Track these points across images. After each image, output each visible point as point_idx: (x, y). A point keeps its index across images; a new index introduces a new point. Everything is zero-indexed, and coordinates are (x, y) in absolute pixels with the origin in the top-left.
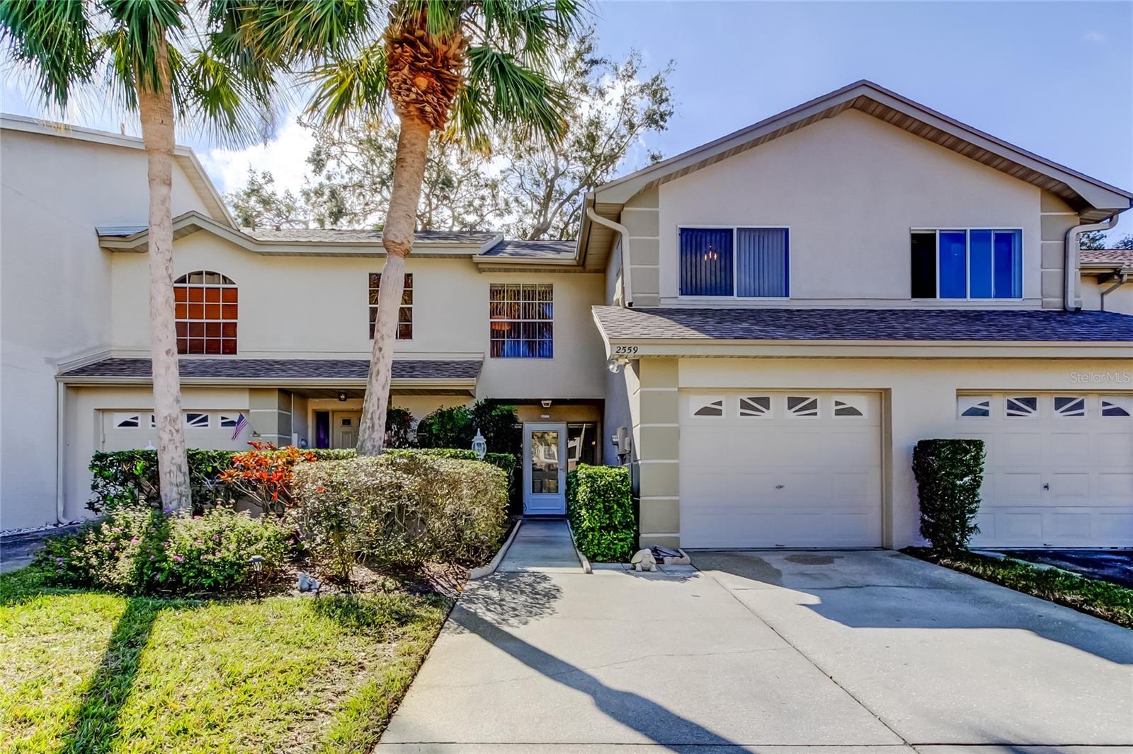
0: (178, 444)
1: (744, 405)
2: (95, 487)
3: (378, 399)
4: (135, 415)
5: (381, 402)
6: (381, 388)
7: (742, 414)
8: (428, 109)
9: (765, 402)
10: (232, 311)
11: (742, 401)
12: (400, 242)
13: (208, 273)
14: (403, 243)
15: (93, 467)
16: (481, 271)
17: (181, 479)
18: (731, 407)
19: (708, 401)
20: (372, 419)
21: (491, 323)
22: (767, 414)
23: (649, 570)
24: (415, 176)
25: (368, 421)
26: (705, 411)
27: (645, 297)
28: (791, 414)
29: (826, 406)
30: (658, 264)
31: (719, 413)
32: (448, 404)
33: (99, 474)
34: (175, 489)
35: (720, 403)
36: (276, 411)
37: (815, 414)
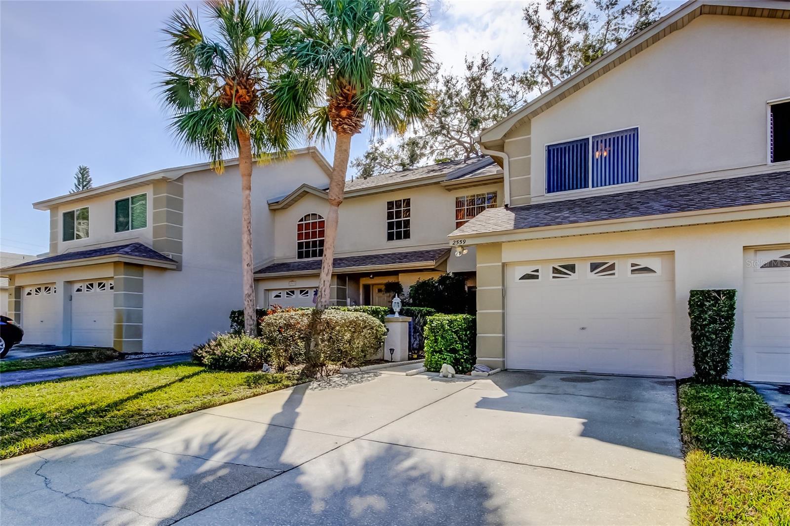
0: (251, 306)
1: (555, 270)
2: (232, 326)
3: (324, 281)
4: (279, 292)
5: (325, 282)
6: (325, 275)
7: (554, 277)
8: (346, 127)
9: (572, 268)
10: (322, 234)
11: (554, 268)
12: (333, 199)
13: (312, 214)
14: (335, 199)
15: (230, 317)
16: (449, 190)
17: (252, 322)
18: (546, 273)
19: (528, 270)
20: (321, 291)
21: (457, 222)
22: (573, 276)
23: (447, 377)
24: (342, 163)
25: (320, 293)
26: (527, 277)
27: (521, 198)
28: (592, 276)
29: (623, 269)
30: (529, 174)
31: (537, 277)
32: (424, 277)
33: (233, 321)
34: (249, 327)
35: (537, 271)
36: (336, 286)
37: (613, 274)
